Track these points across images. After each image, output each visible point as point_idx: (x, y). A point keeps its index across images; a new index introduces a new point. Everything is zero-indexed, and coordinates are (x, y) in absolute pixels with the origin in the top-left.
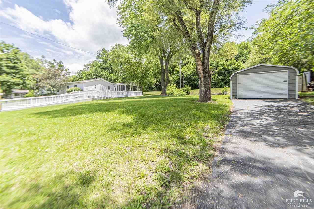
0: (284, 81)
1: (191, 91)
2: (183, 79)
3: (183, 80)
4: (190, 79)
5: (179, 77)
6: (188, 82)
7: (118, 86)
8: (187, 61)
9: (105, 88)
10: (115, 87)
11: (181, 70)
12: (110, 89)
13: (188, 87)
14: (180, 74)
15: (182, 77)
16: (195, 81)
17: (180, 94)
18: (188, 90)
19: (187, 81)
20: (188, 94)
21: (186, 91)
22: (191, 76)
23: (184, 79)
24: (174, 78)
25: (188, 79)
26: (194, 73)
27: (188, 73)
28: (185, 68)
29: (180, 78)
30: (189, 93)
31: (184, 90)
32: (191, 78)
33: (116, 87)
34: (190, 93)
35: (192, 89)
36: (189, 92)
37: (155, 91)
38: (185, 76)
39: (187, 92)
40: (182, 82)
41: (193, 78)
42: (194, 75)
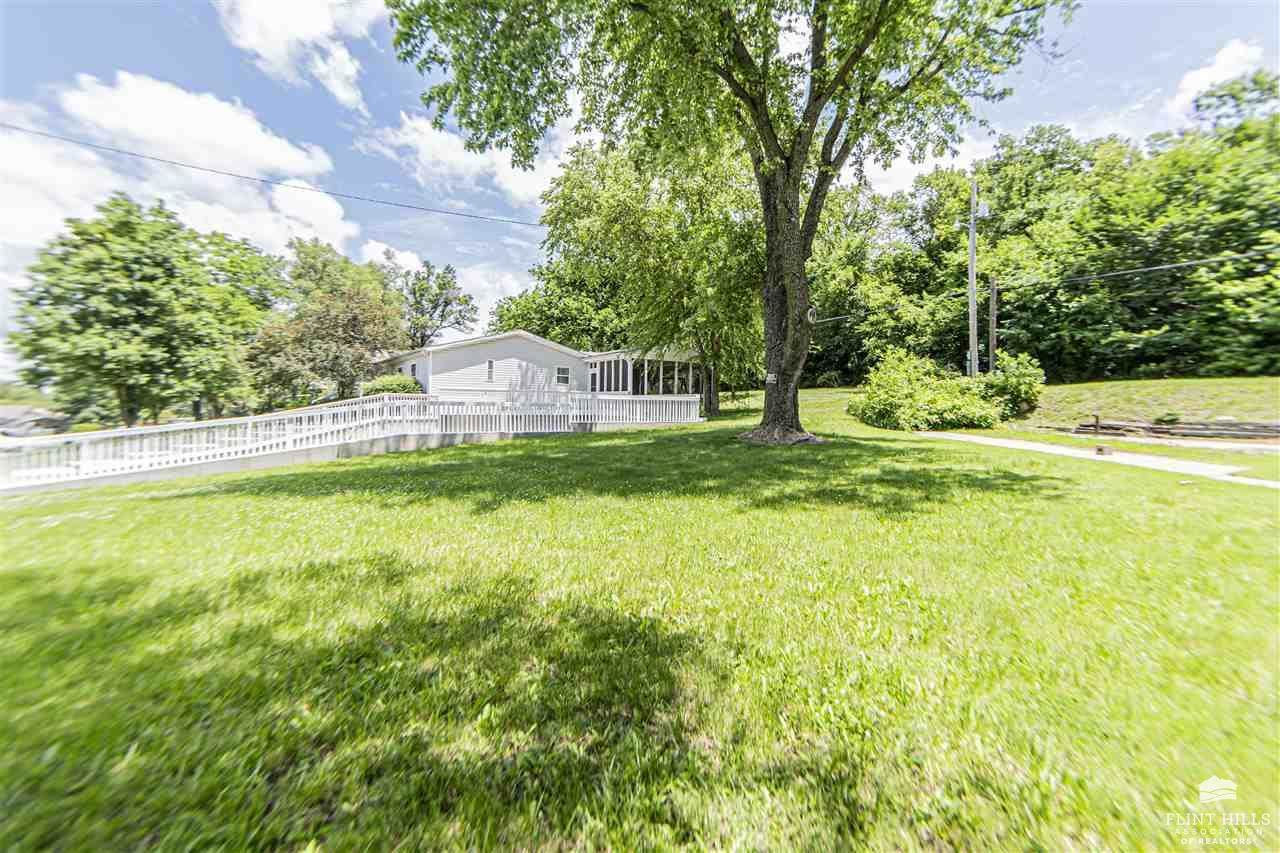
3: (993, 325)
4: (1041, 311)
6: (1028, 330)
7: (602, 363)
8: (1033, 205)
9: (541, 377)
10: (591, 371)
11: (982, 263)
12: (566, 380)
13: (1019, 368)
14: (973, 286)
15: (984, 308)
16: (1083, 325)
18: (1023, 388)
19: (1024, 327)
20: (1020, 415)
21: (1004, 391)
22: (1054, 293)
23: (1000, 317)
24: (932, 314)
25: (1027, 314)
26: (1081, 272)
27: (1036, 274)
28: (1015, 247)
29: (972, 310)
30: (1024, 406)
31: (989, 386)
32: (1053, 310)
33: (597, 371)
34: (1032, 409)
35: (1048, 382)
36: (1028, 401)
38: (1007, 296)
39: (1015, 401)
40: (983, 333)
41: (1067, 307)
42: (1075, 284)
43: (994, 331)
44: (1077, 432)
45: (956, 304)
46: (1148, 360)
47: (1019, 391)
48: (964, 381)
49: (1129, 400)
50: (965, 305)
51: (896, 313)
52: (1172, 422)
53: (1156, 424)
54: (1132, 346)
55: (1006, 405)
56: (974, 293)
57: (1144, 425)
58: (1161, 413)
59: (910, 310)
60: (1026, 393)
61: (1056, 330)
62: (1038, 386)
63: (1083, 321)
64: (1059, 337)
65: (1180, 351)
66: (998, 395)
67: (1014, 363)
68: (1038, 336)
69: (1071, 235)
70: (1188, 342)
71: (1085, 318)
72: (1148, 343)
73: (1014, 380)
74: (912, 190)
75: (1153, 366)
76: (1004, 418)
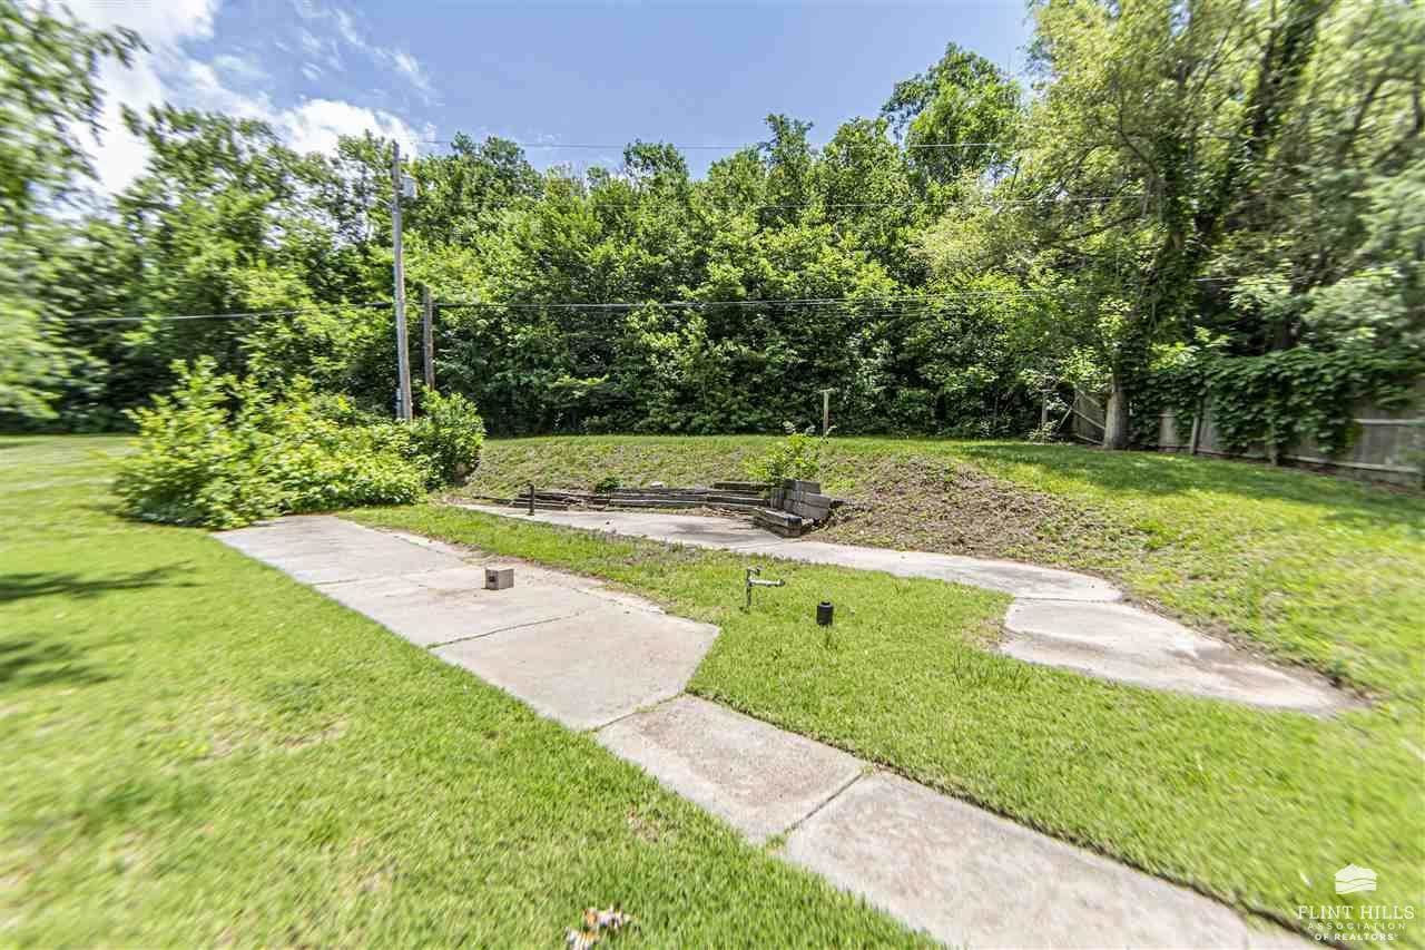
1: (489, 447)
3: (429, 353)
4: (484, 341)
6: (472, 366)
13: (452, 414)
14: (403, 296)
15: (417, 328)
16: (529, 366)
17: (337, 488)
18: (460, 442)
19: (466, 361)
20: (455, 479)
21: (433, 446)
22: (498, 323)
23: (439, 344)
25: (469, 344)
26: (527, 297)
27: (479, 292)
29: (402, 329)
30: (460, 468)
31: (416, 439)
32: (497, 340)
34: (470, 471)
35: (490, 434)
36: (466, 460)
38: (446, 317)
39: (448, 460)
40: (418, 367)
41: (514, 342)
42: (522, 312)
43: (431, 363)
44: (515, 506)
45: (381, 318)
46: (592, 412)
47: (454, 447)
48: (383, 429)
49: (572, 462)
50: (392, 319)
51: (296, 320)
52: (611, 488)
53: (596, 491)
54: (577, 394)
55: (435, 466)
56: (404, 308)
57: (584, 493)
58: (601, 476)
59: (318, 321)
60: (463, 448)
61: (502, 369)
62: (479, 439)
63: (530, 360)
64: (504, 378)
65: (617, 404)
66: (425, 452)
67: (445, 407)
68: (484, 375)
69: (516, 254)
70: (624, 393)
71: (532, 357)
72: (592, 392)
73: (445, 432)
74: (336, 155)
75: (596, 420)
76: (431, 485)
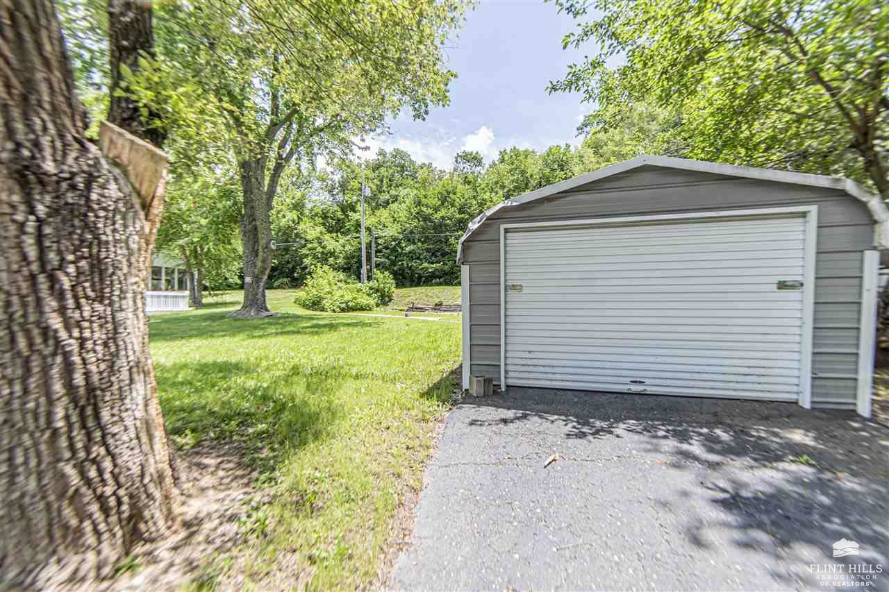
0: (782, 286)
1: (397, 292)
2: (374, 249)
3: (373, 255)
4: (394, 250)
5: (360, 243)
6: (389, 259)
8: (393, 192)
11: (368, 221)
13: (384, 279)
14: (364, 233)
15: (369, 246)
16: (412, 259)
18: (386, 290)
19: (387, 258)
20: (385, 303)
21: (377, 291)
22: (400, 242)
23: (377, 252)
24: (343, 247)
25: (388, 251)
26: (411, 232)
27: (392, 231)
28: (383, 214)
29: (363, 247)
30: (387, 299)
31: (371, 288)
32: (399, 250)
34: (390, 300)
35: (397, 287)
36: (389, 297)
37: (282, 288)
38: (379, 241)
39: (383, 296)
40: (369, 259)
41: (406, 250)
42: (409, 238)
43: (374, 259)
44: (407, 311)
45: (355, 242)
46: (436, 277)
47: (384, 291)
48: (359, 285)
49: (427, 296)
51: (323, 244)
52: (441, 305)
53: (435, 306)
54: (430, 270)
55: (379, 298)
56: (364, 238)
57: (431, 307)
58: (437, 301)
59: (331, 243)
60: (388, 292)
61: (401, 260)
62: (393, 289)
63: (412, 257)
64: (402, 264)
65: (447, 274)
66: (375, 293)
67: (382, 276)
68: (393, 263)
72: (436, 269)
73: (382, 285)
75: (438, 280)
76: (377, 305)
